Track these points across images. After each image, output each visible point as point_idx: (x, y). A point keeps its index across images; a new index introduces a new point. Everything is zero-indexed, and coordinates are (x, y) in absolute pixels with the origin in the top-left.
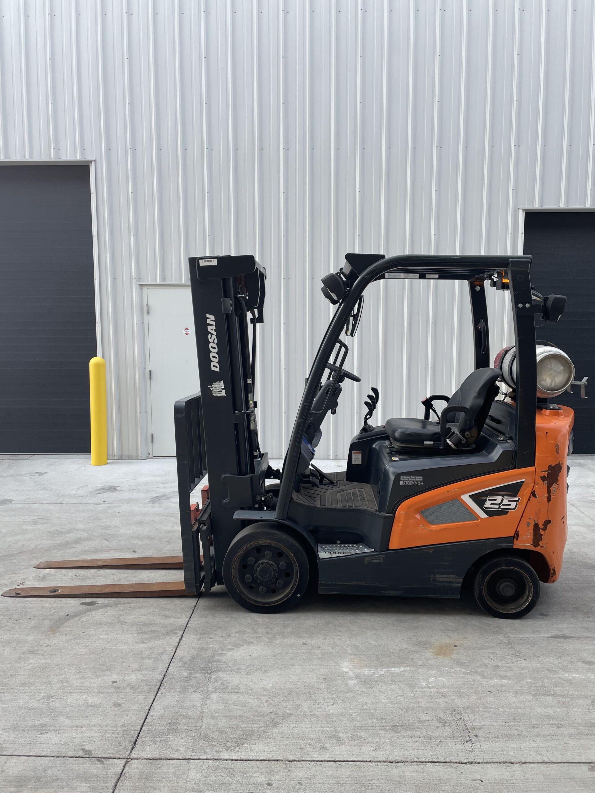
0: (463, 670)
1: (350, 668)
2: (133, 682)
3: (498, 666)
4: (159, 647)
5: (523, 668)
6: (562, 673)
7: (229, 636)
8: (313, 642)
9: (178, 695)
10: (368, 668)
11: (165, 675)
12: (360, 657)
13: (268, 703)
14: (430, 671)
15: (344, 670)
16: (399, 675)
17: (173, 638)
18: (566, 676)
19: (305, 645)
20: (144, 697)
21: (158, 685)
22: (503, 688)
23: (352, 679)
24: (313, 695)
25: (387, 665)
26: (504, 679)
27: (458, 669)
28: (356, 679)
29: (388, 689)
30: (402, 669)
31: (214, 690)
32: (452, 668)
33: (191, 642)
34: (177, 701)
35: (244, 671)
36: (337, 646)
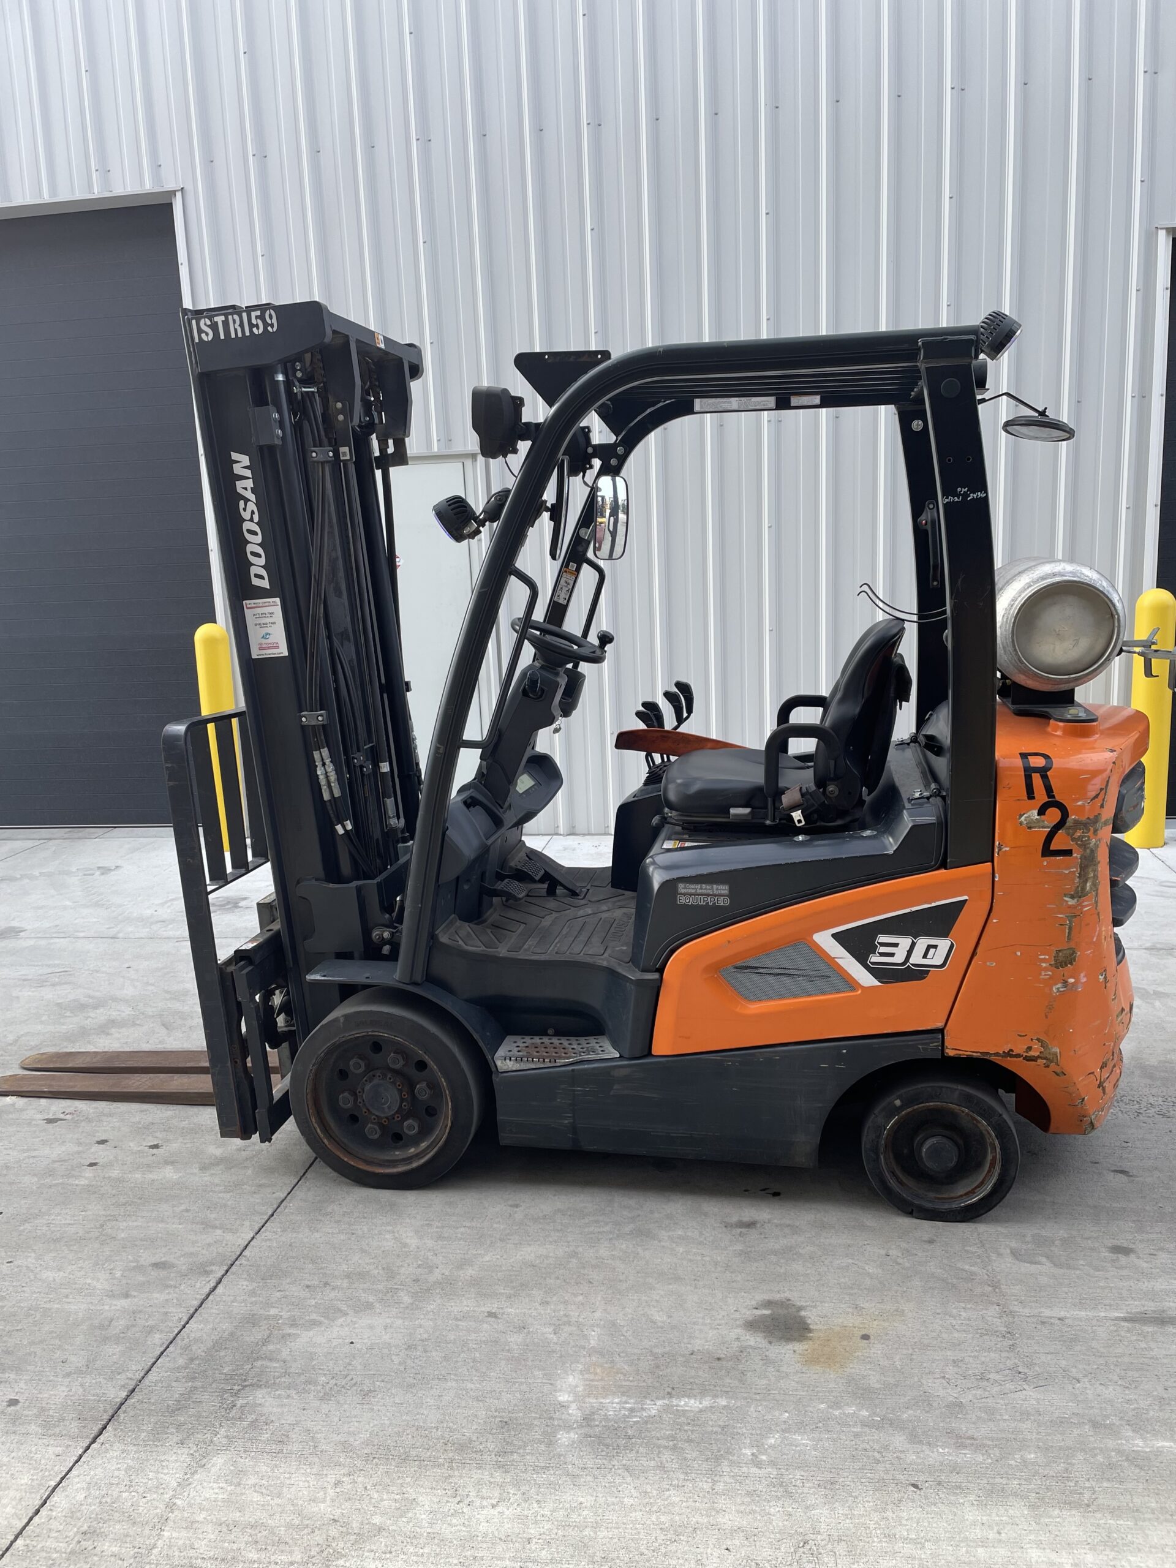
0: (865, 1413)
1: (576, 1394)
2: (53, 1407)
3: (960, 1405)
4: (155, 1310)
5: (1024, 1415)
6: (1130, 1434)
7: (326, 1284)
8: (513, 1311)
9: (136, 1452)
10: (623, 1394)
11: (134, 1390)
12: (612, 1361)
13: (338, 1490)
14: (777, 1413)
15: (561, 1399)
16: (695, 1420)
17: (198, 1285)
18: (1138, 1446)
19: (493, 1319)
20: (59, 1450)
21: (106, 1417)
22: (955, 1478)
23: (568, 1428)
24: (456, 1473)
25: (673, 1389)
26: (965, 1447)
27: (851, 1410)
28: (581, 1426)
29: (652, 1463)
30: (707, 1402)
31: (224, 1441)
32: (836, 1405)
33: (232, 1298)
34: (129, 1468)
35: (319, 1388)
36: (569, 1323)
